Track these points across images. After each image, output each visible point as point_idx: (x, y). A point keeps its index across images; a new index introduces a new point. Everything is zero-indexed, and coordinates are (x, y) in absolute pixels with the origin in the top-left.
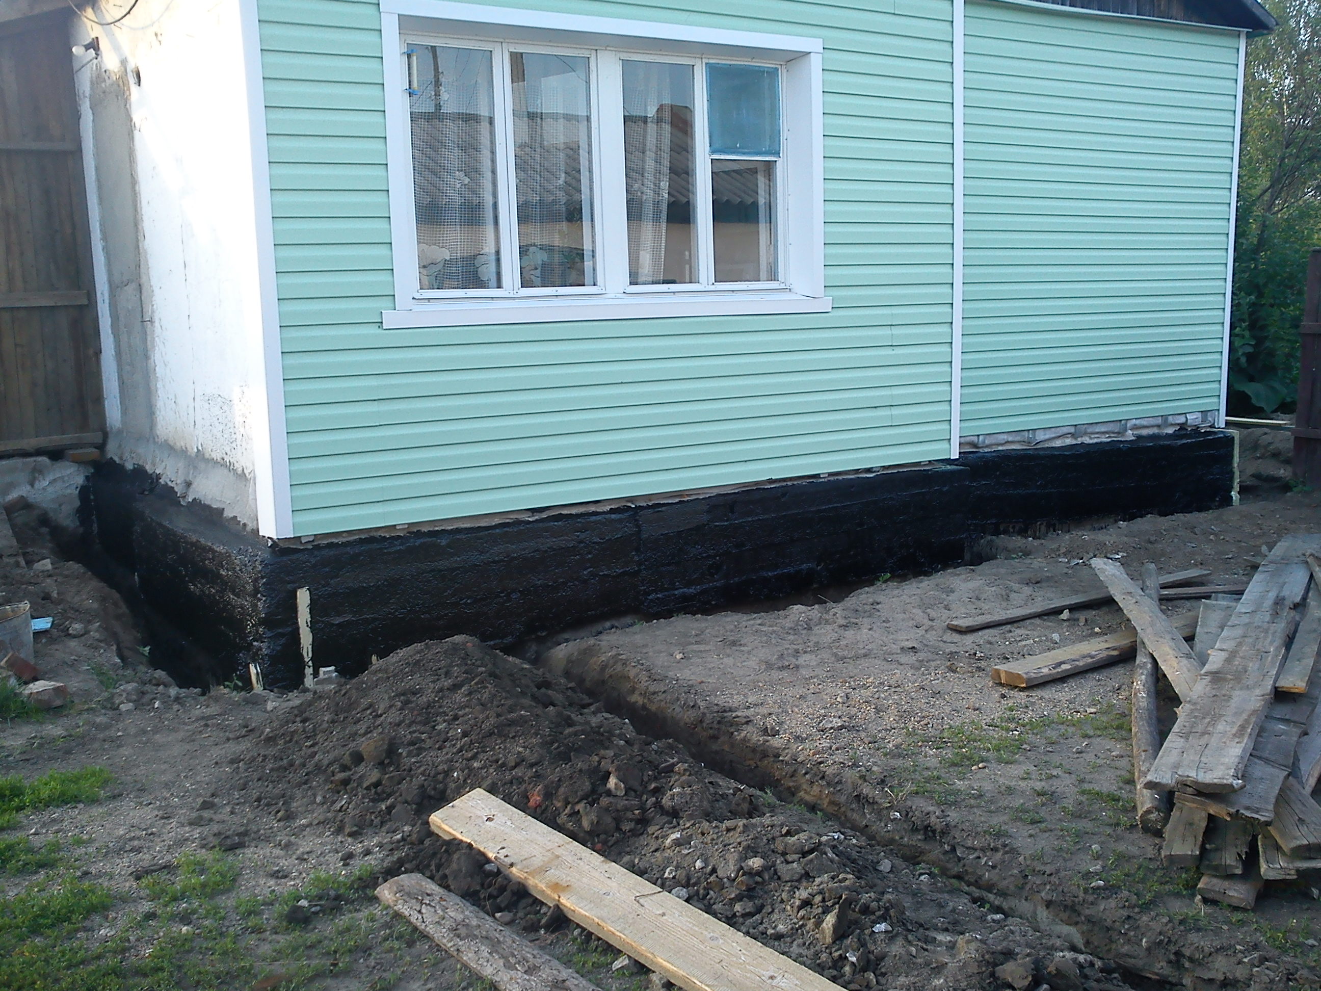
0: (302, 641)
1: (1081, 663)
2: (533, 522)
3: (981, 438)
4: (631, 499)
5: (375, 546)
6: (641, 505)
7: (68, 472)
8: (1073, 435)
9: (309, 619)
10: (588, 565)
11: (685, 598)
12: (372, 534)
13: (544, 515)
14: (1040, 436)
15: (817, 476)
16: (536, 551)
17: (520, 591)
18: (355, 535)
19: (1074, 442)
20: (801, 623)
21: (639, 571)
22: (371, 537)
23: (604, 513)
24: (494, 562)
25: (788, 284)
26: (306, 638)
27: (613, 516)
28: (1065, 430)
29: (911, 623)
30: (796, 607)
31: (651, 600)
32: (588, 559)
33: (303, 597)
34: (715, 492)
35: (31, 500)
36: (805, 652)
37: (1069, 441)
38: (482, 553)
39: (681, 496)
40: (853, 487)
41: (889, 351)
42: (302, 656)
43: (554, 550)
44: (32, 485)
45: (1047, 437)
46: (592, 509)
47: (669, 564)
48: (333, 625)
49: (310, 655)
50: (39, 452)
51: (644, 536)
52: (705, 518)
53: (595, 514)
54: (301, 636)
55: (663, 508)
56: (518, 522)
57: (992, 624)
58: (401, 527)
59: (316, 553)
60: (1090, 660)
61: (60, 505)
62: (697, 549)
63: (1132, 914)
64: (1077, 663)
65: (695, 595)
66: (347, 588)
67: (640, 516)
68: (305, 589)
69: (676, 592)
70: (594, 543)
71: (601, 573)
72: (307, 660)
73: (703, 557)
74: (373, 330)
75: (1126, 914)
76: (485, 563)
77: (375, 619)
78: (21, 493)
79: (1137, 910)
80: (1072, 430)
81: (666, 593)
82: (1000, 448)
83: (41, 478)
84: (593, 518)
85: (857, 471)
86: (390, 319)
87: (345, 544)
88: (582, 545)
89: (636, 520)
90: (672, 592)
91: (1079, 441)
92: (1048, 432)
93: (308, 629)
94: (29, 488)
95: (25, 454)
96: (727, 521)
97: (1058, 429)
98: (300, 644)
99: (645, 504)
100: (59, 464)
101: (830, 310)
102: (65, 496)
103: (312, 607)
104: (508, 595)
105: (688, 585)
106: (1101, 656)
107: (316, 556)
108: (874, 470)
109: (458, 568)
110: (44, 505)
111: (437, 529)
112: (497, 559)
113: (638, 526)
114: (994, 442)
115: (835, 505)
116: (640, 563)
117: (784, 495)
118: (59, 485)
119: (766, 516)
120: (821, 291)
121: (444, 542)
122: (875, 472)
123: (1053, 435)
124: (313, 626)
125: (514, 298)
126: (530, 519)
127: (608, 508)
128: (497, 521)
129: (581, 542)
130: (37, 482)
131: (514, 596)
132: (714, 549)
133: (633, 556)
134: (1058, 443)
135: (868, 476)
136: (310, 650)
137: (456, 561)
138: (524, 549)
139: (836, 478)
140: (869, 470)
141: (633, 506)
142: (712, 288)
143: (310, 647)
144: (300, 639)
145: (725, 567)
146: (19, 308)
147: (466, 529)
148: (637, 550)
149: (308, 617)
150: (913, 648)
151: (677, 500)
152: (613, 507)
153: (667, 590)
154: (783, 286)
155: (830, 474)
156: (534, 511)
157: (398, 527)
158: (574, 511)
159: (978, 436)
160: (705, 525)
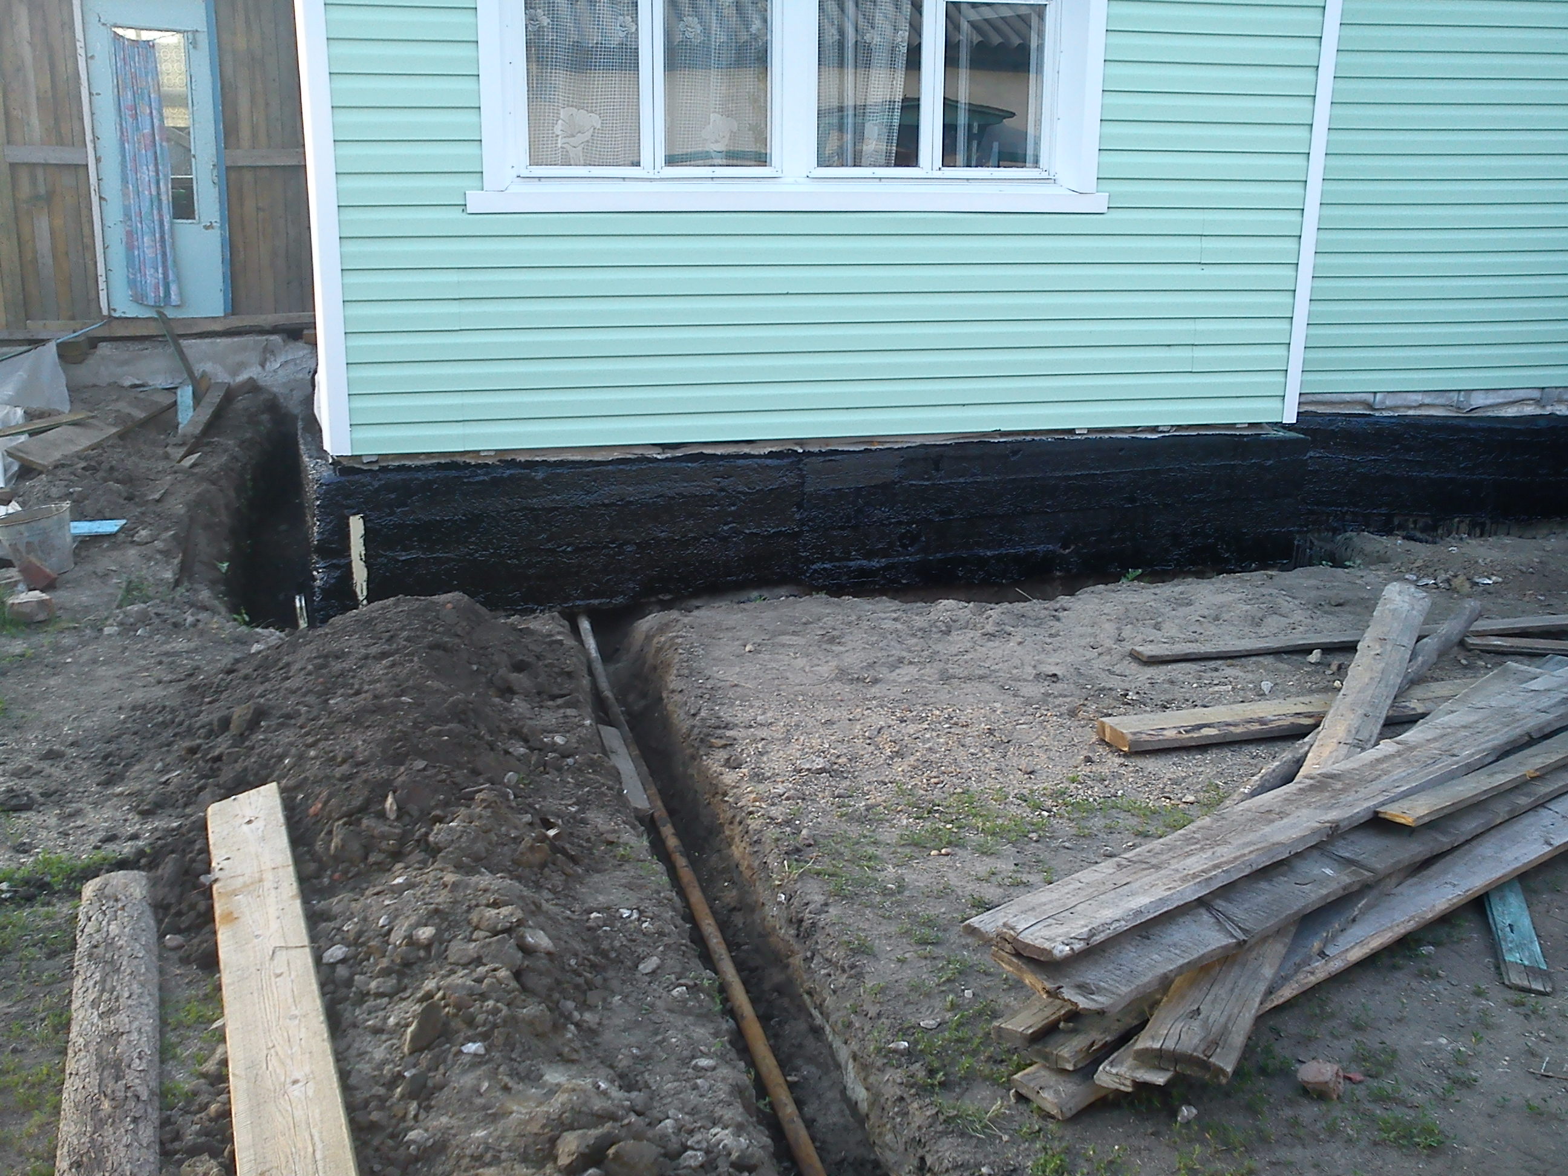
0: (355, 576)
1: (1239, 730)
2: (661, 460)
3: (1379, 396)
4: (800, 442)
5: (453, 473)
6: (812, 450)
7: (301, 354)
8: (1537, 402)
9: (363, 552)
10: (730, 519)
11: (862, 572)
12: (454, 459)
13: (678, 453)
14: (1478, 400)
15: (1072, 431)
16: (661, 496)
17: (636, 544)
18: (433, 458)
19: (1539, 411)
20: (939, 624)
21: (802, 532)
22: (453, 462)
23: (759, 456)
24: (604, 505)
25: (1052, 174)
26: (360, 574)
27: (769, 461)
28: (1522, 394)
29: (1091, 640)
30: (946, 602)
31: (815, 571)
32: (732, 512)
33: (356, 526)
34: (919, 441)
35: (261, 383)
36: (911, 663)
37: (1529, 410)
38: (588, 493)
39: (871, 443)
40: (1121, 450)
41: (1196, 271)
42: (355, 593)
43: (684, 497)
44: (263, 366)
45: (1489, 402)
46: (746, 450)
47: (842, 528)
48: (399, 561)
49: (365, 593)
50: (274, 330)
51: (809, 489)
52: (894, 474)
53: (746, 456)
54: (354, 570)
55: (838, 457)
56: (643, 459)
57: (1193, 657)
58: (485, 454)
59: (381, 475)
60: (1256, 727)
61: (291, 390)
62: (884, 512)
63: (905, 1096)
64: (1232, 728)
65: (878, 569)
66: (417, 520)
67: (805, 465)
68: (358, 517)
69: (851, 564)
70: (739, 492)
71: (747, 531)
72: (361, 598)
73: (891, 523)
74: (456, 214)
75: (899, 1093)
76: (592, 506)
77: (449, 560)
78: (251, 375)
79: (913, 1091)
80: (1536, 394)
81: (837, 564)
82: (1411, 412)
83: (272, 359)
84: (740, 462)
85: (1135, 429)
86: (476, 201)
87: (418, 469)
88: (723, 494)
89: (800, 470)
90: (845, 563)
91: (1548, 410)
92: (1491, 394)
93: (362, 563)
94: (260, 368)
95: (262, 331)
96: (928, 480)
97: (1510, 392)
98: (353, 579)
99: (816, 450)
100: (292, 344)
101: (1105, 210)
102: (295, 380)
103: (368, 538)
104: (620, 546)
105: (869, 555)
106: (1280, 723)
107: (380, 480)
108: (1161, 429)
109: (556, 509)
110: (275, 389)
111: (537, 459)
112: (606, 501)
113: (802, 477)
114: (1399, 403)
115: (1092, 472)
116: (802, 523)
117: (1015, 453)
118: (291, 368)
119: (986, 479)
120: (1091, 184)
121: (540, 476)
122: (1161, 432)
123: (1500, 401)
124: (369, 561)
125: (651, 180)
126: (659, 457)
127: (767, 451)
128: (616, 455)
129: (722, 490)
130: (268, 364)
131: (629, 548)
132: (907, 514)
133: (794, 513)
134: (1511, 412)
135: (1149, 436)
136: (365, 587)
137: (552, 501)
138: (644, 493)
139: (1099, 436)
140: (1154, 429)
141: (801, 451)
142: (938, 174)
143: (365, 584)
144: (352, 573)
145: (923, 539)
146: (262, 167)
147: (573, 462)
148: (799, 506)
149: (362, 550)
150: (1055, 675)
151: (862, 448)
152: (774, 450)
153: (839, 560)
154: (1045, 175)
155: (1090, 430)
156: (664, 447)
157: (482, 454)
158: (719, 451)
159: (1375, 393)
160: (896, 483)
